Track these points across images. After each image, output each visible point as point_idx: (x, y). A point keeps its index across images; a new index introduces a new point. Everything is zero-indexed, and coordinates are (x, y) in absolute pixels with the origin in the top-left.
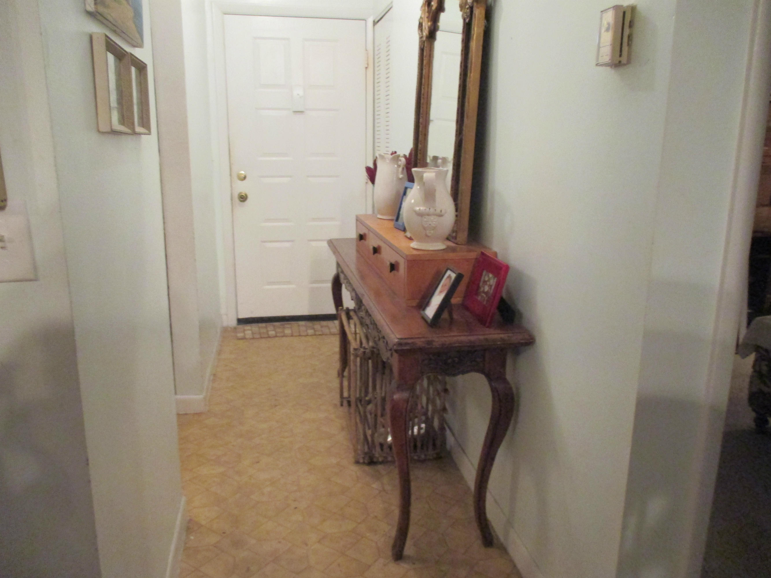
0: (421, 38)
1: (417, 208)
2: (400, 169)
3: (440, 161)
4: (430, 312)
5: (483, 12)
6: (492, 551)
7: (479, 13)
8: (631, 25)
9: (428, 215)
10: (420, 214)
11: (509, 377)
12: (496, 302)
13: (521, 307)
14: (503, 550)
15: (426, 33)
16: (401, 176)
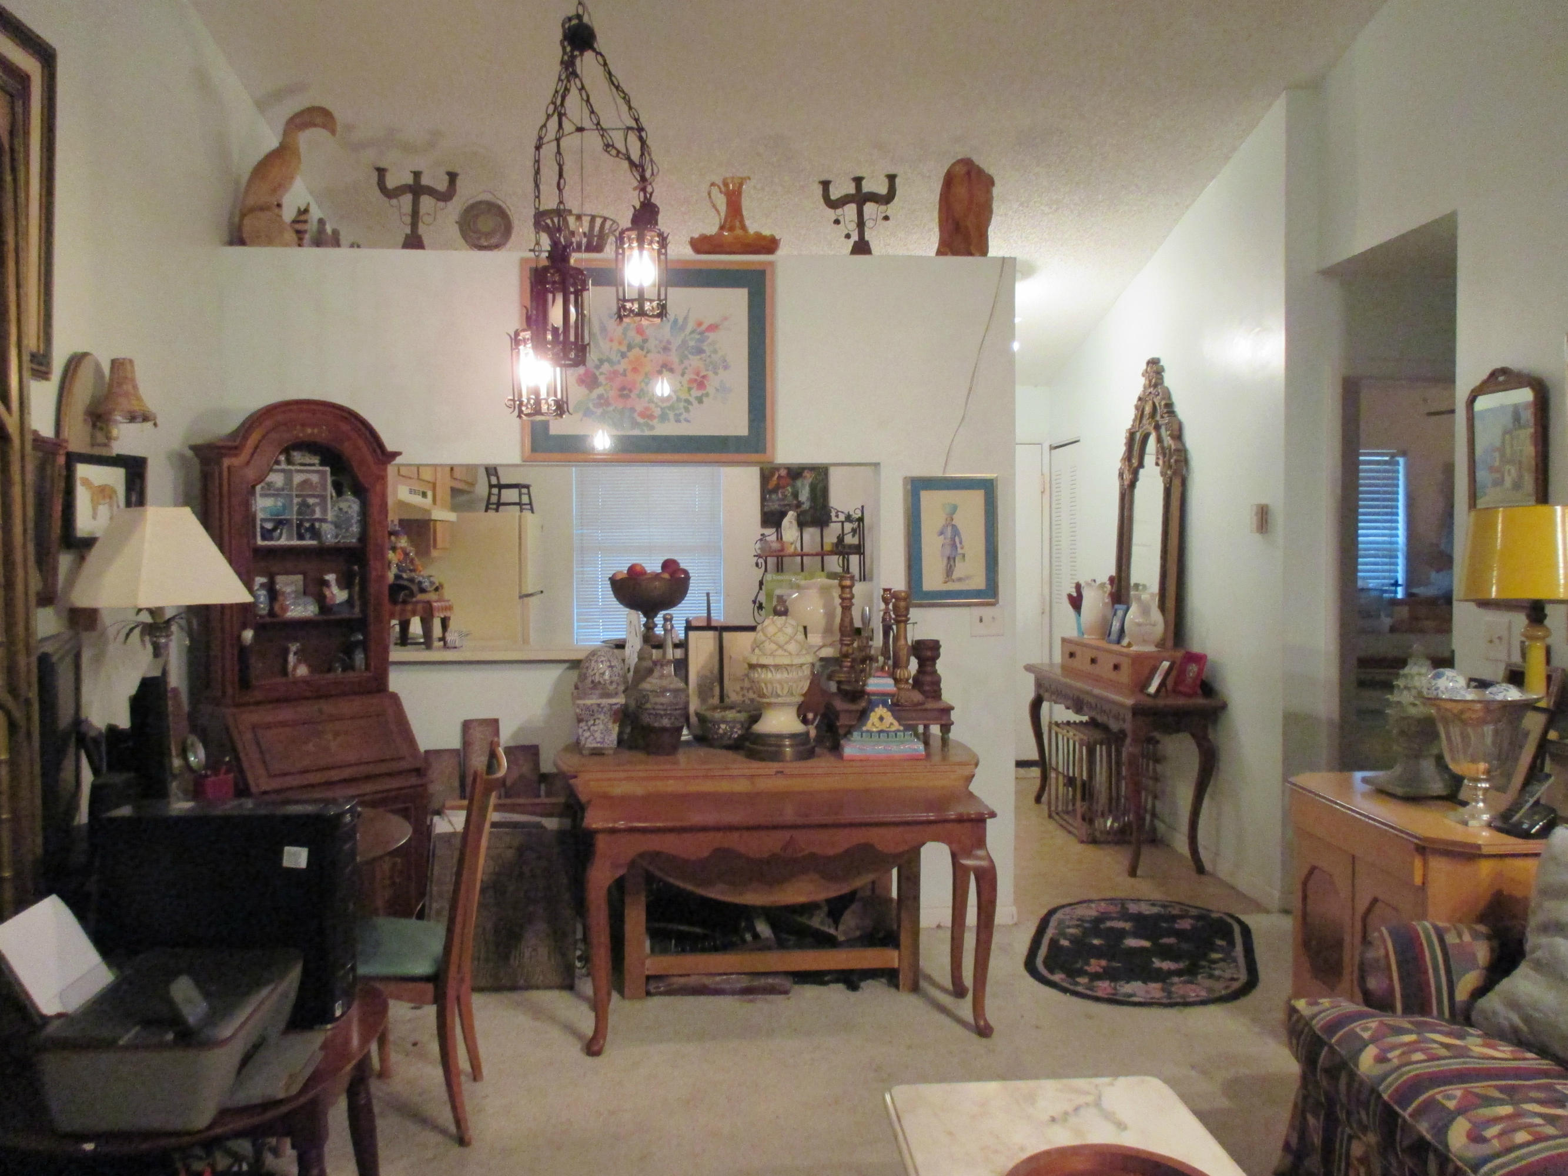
0: (1122, 485)
1: (1137, 621)
2: (1107, 595)
3: (1140, 588)
4: (1152, 689)
5: (1180, 480)
6: (1205, 879)
7: (1177, 482)
8: (1266, 513)
9: (1146, 625)
10: (1139, 625)
11: (1211, 737)
12: (1198, 682)
13: (1217, 686)
14: (1212, 875)
15: (1126, 483)
16: (1107, 600)
